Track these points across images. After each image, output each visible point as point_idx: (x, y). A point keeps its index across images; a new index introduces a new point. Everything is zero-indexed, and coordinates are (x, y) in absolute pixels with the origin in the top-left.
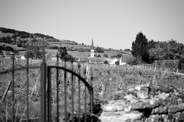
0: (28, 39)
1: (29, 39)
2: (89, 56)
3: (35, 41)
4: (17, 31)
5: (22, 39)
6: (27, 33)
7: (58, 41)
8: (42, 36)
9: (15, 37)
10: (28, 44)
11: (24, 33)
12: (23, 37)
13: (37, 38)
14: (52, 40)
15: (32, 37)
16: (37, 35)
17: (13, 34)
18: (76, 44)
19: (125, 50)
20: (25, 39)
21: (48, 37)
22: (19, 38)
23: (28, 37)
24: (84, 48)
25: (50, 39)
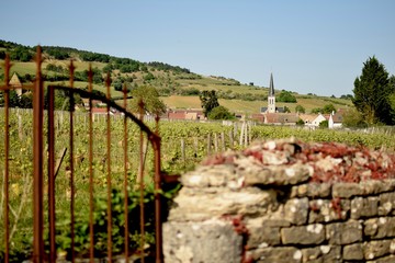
0: (137, 74)
1: (139, 75)
2: (264, 109)
3: (151, 78)
4: (114, 58)
5: (124, 75)
6: (134, 62)
7: (200, 77)
8: (167, 68)
9: (108, 70)
10: (136, 85)
11: (128, 61)
12: (125, 71)
13: (156, 73)
14: (187, 76)
15: (145, 70)
16: (155, 65)
17: (105, 65)
18: (238, 84)
19: (343, 97)
20: (131, 75)
21: (177, 69)
22: (116, 71)
23: (137, 69)
24: (254, 93)
25: (183, 75)
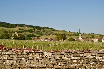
1: (42, 30)
4: (35, 26)
5: (38, 30)
6: (40, 27)
7: (56, 30)
8: (48, 28)
9: (34, 29)
10: (41, 33)
11: (38, 27)
12: (38, 29)
13: (46, 30)
14: (53, 30)
16: (45, 28)
18: (66, 32)
19: (92, 34)
20: (40, 30)
21: (50, 28)
22: (36, 30)
24: (71, 34)
25: (52, 30)
